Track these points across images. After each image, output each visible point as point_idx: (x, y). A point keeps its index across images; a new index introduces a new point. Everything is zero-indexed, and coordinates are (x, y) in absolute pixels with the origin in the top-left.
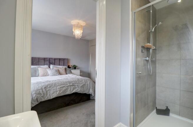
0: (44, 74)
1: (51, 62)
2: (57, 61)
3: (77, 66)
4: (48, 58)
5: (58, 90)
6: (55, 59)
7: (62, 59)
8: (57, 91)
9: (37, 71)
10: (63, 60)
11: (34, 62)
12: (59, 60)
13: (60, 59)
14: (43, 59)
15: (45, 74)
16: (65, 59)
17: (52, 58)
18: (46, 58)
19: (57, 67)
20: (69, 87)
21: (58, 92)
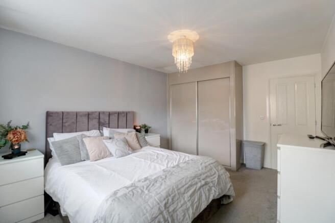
0: (101, 153)
1: (102, 121)
2: (114, 119)
3: (150, 127)
4: (96, 112)
5: (189, 204)
6: (110, 114)
7: (123, 112)
8: (188, 209)
9: (81, 147)
10: (124, 116)
11: (66, 124)
12: (117, 115)
13: (119, 114)
14: (86, 115)
15: (103, 153)
16: (129, 112)
17: (104, 113)
18: (93, 113)
19: (121, 133)
20: (202, 189)
21: (191, 209)
